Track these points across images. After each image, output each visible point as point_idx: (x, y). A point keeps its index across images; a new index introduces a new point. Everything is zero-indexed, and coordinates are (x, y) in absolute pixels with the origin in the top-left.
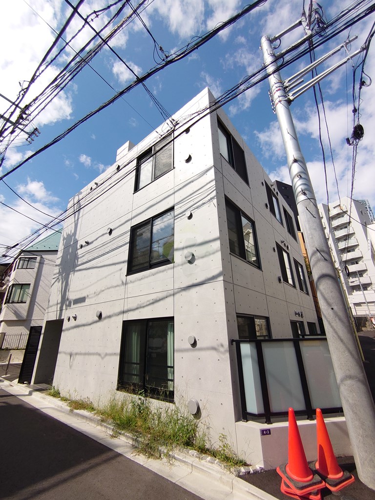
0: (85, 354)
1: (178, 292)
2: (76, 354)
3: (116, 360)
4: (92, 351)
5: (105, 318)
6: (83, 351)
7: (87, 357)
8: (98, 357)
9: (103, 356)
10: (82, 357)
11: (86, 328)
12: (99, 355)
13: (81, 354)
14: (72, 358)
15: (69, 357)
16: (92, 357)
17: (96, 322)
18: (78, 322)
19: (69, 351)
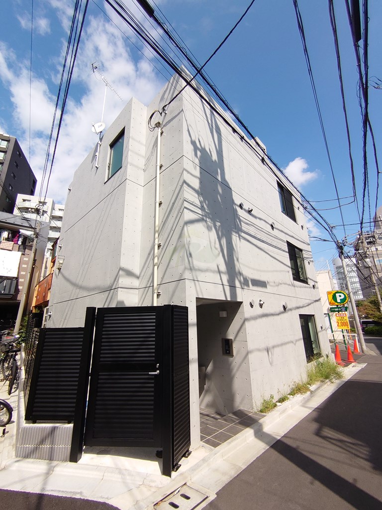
0: (282, 345)
1: (313, 303)
2: (274, 347)
3: (301, 344)
4: (287, 340)
5: (288, 310)
6: (279, 343)
7: (284, 347)
8: (291, 345)
9: (295, 343)
10: (280, 348)
11: (276, 317)
12: (292, 342)
13: (278, 346)
14: (270, 353)
15: (267, 353)
16: (288, 346)
17: (282, 313)
18: (265, 310)
19: (263, 346)
